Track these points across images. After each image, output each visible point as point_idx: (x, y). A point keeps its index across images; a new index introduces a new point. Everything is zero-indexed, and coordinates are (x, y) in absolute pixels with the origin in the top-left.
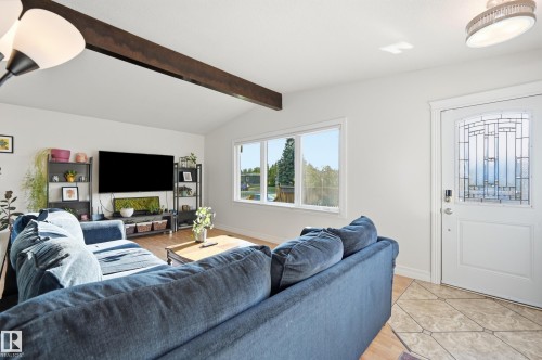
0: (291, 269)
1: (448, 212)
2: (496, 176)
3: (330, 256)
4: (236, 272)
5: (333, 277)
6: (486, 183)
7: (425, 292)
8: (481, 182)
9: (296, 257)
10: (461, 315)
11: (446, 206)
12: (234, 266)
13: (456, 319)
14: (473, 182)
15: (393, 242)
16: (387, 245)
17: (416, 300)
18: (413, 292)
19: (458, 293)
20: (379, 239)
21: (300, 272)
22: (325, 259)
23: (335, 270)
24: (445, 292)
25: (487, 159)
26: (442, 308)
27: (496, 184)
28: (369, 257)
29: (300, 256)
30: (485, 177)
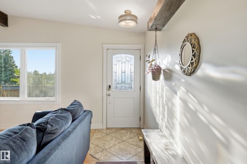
0: (49, 133)
1: (109, 95)
2: (125, 79)
3: (68, 122)
4: (18, 142)
5: (70, 133)
6: (122, 83)
7: (101, 133)
8: (120, 82)
9: (52, 126)
10: (115, 139)
11: (109, 92)
12: (15, 138)
13: (113, 141)
14: (118, 82)
15: (90, 111)
16: (88, 113)
17: (98, 138)
18: (96, 135)
19: (113, 130)
20: (85, 111)
21: (54, 133)
22: (66, 124)
23: (70, 129)
24: (108, 131)
25: (122, 72)
26: (108, 138)
27: (124, 82)
28: (83, 120)
29: (54, 125)
30: (122, 80)
